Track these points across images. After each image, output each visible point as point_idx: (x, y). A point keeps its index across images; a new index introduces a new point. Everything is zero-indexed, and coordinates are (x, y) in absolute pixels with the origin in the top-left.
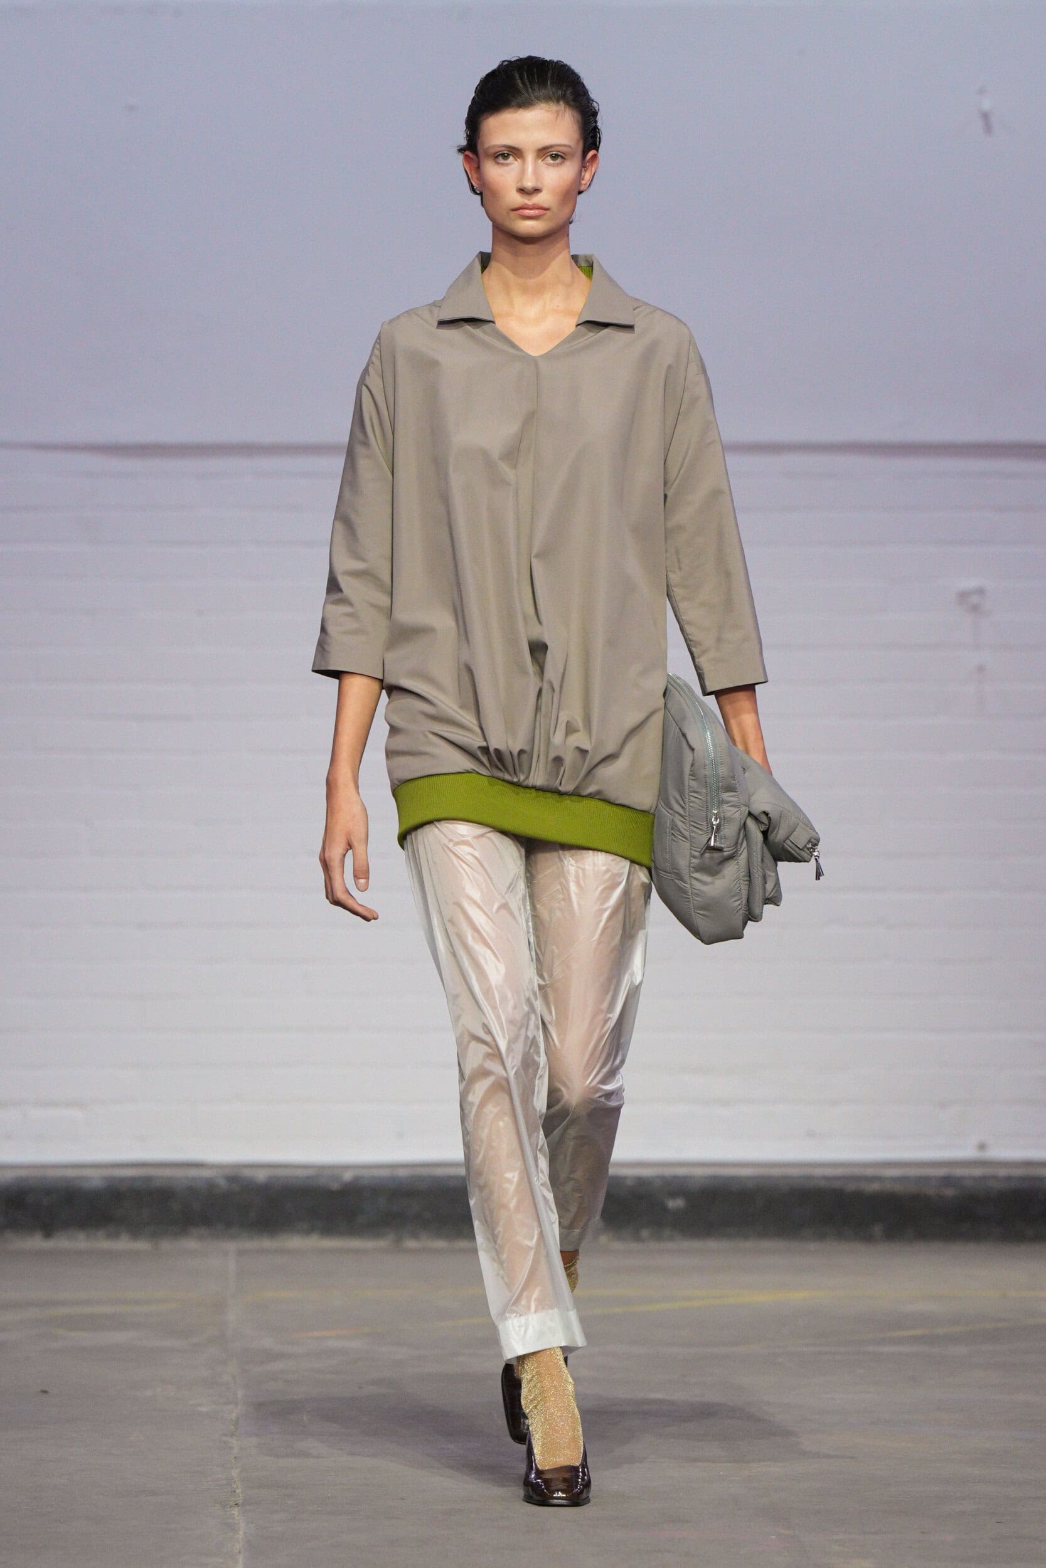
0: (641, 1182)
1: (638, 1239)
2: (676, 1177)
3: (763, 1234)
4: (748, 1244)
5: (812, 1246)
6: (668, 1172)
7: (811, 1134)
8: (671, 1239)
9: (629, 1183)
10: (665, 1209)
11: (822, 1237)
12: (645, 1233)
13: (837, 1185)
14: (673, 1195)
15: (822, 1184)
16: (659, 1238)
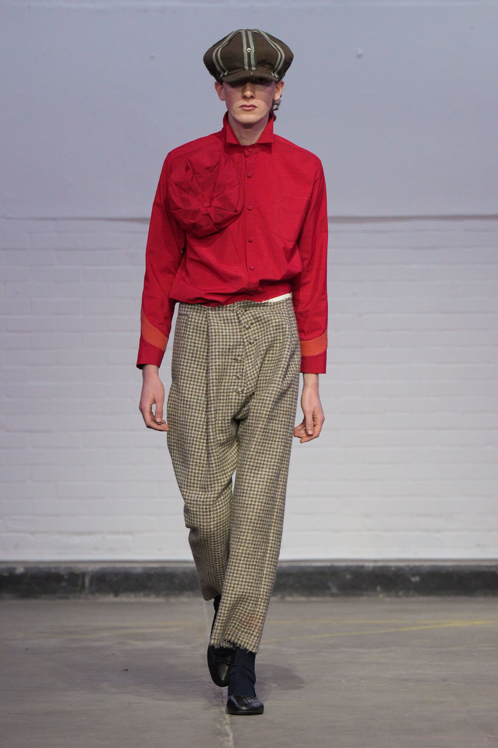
0: (399, 569)
1: (397, 596)
2: (415, 567)
3: (458, 594)
4: (451, 598)
5: (481, 599)
6: (412, 564)
7: (478, 546)
8: (413, 596)
9: (393, 569)
10: (410, 582)
11: (485, 595)
12: (401, 593)
13: (493, 570)
14: (414, 575)
15: (486, 570)
16: (407, 595)
